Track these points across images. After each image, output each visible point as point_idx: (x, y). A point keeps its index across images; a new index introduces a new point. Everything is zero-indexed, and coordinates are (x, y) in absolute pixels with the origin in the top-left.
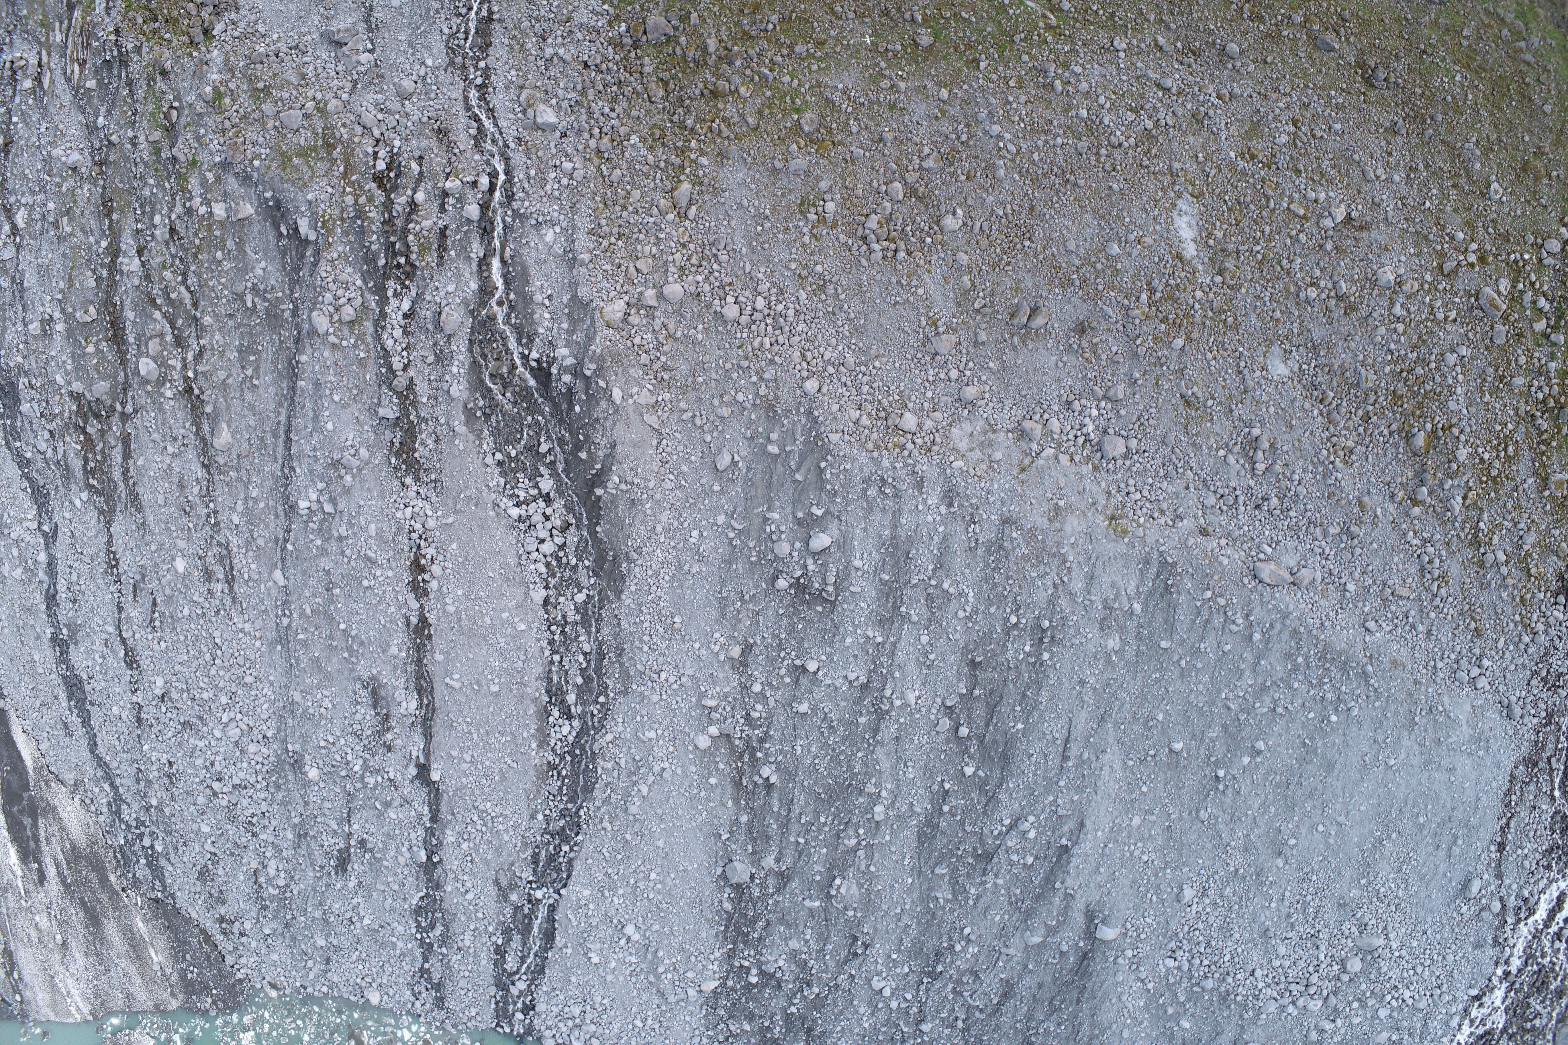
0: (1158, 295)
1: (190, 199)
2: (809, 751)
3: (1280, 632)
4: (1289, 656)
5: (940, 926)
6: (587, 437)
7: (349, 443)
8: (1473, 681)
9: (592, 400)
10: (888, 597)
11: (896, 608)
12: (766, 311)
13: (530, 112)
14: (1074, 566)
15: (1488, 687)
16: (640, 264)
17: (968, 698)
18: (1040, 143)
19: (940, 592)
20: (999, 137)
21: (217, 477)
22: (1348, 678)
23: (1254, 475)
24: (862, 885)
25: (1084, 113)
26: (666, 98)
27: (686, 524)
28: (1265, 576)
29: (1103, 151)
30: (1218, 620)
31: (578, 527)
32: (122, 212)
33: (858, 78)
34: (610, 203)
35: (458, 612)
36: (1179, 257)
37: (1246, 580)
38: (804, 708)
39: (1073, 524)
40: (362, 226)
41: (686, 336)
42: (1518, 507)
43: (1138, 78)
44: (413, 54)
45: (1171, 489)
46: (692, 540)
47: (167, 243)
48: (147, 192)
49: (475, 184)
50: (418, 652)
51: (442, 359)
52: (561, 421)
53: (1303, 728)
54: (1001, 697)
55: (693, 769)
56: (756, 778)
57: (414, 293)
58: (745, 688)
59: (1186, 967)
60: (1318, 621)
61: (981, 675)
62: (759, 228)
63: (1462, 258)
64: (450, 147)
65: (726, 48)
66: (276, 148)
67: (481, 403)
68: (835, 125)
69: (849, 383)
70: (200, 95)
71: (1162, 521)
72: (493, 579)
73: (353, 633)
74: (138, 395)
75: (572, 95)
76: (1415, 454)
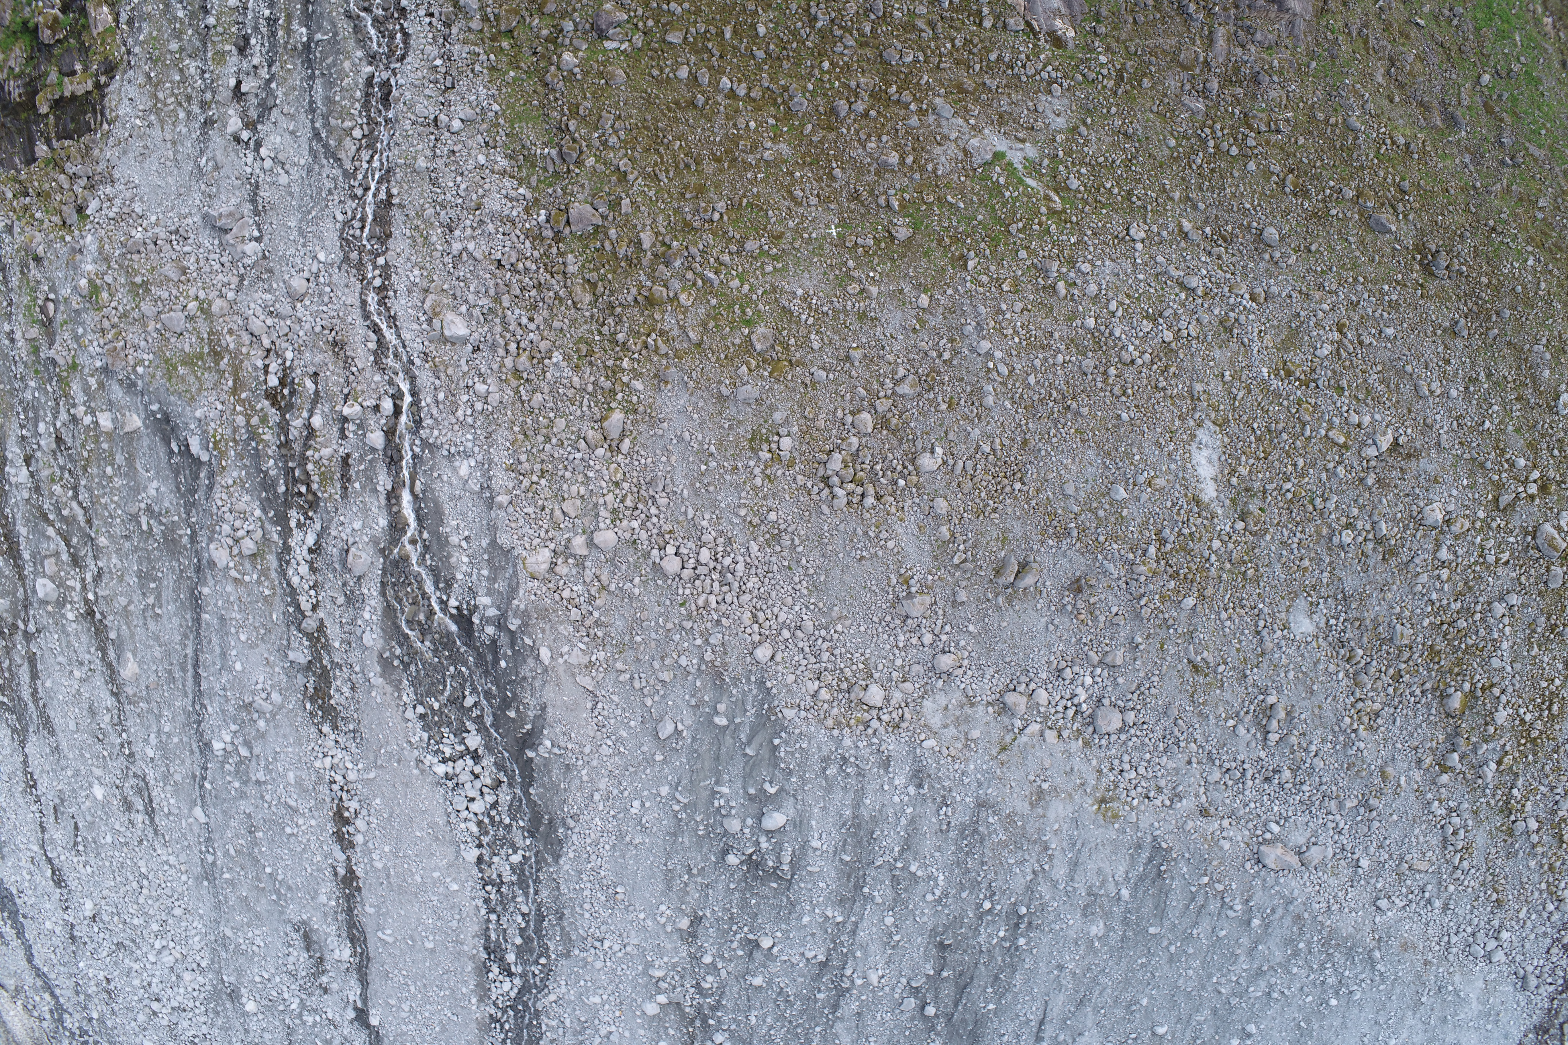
0: (1169, 547)
1: (74, 406)
2: (764, 1021)
3: (1282, 917)
6: (515, 694)
7: (259, 686)
8: (1488, 955)
9: (518, 657)
10: (849, 876)
11: (858, 887)
12: (712, 564)
13: (436, 322)
14: (1056, 853)
15: (1504, 959)
16: (567, 506)
17: (935, 980)
18: (1037, 362)
19: (906, 874)
20: (989, 355)
21: (127, 707)
22: (1353, 963)
23: (1265, 746)
25: (1091, 322)
26: (594, 303)
27: (626, 793)
28: (1270, 862)
29: (1112, 371)
30: (1214, 906)
31: (510, 785)
33: (821, 281)
34: (530, 433)
35: (385, 867)
36: (1196, 500)
37: (1248, 865)
38: (758, 981)
39: (1058, 810)
40: (256, 449)
41: (621, 589)
43: (1157, 275)
44: (304, 245)
45: (1171, 765)
46: (633, 810)
47: (54, 453)
48: (28, 396)
49: (377, 408)
50: (348, 901)
51: (353, 600)
52: (487, 673)
53: (1299, 1011)
54: (972, 979)
55: (642, 1032)
56: (709, 1043)
57: (318, 526)
58: (695, 958)
60: (1325, 905)
61: (950, 957)
62: (703, 467)
63: (1521, 489)
64: (347, 362)
65: (664, 244)
66: (159, 354)
67: (398, 651)
68: (792, 341)
69: (807, 649)
70: (75, 288)
71: (1158, 802)
72: (421, 839)
73: (280, 878)
74: (39, 616)
75: (484, 301)
76: (1448, 715)
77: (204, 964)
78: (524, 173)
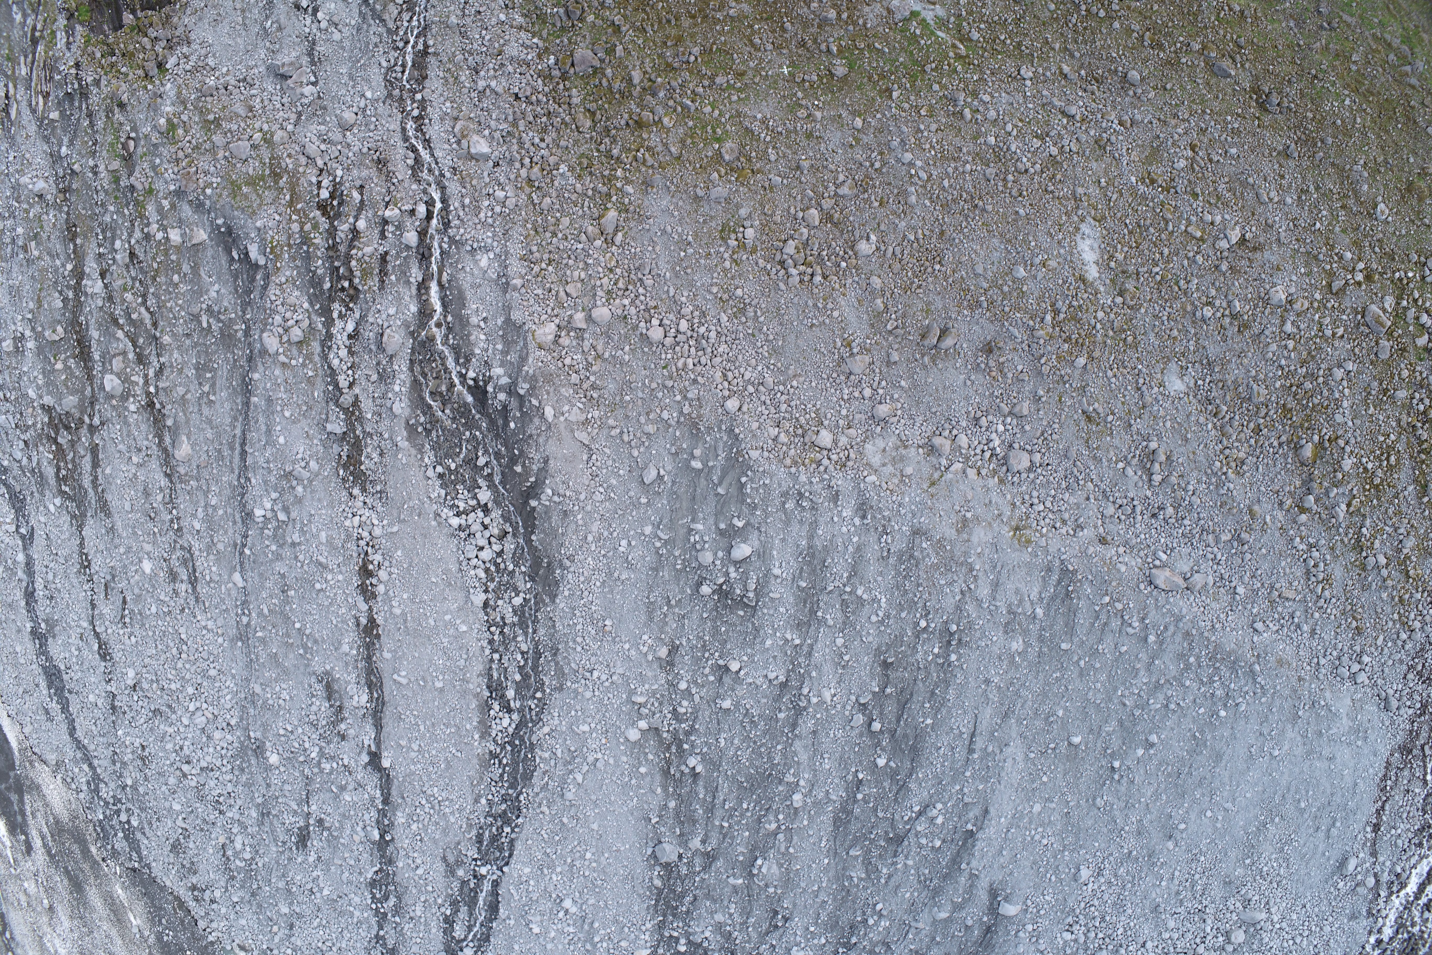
0: (1062, 316)
1: (148, 225)
2: (732, 743)
3: (1174, 634)
4: (1181, 656)
5: (854, 902)
6: (521, 452)
7: (300, 456)
8: (1353, 677)
9: (526, 417)
10: (805, 602)
11: (813, 612)
12: (689, 333)
13: (464, 142)
14: (980, 574)
15: (1367, 682)
16: (570, 288)
17: (880, 695)
18: (950, 170)
19: (854, 598)
20: (911, 164)
21: (178, 486)
22: (1237, 677)
23: (1150, 486)
24: (782, 865)
25: (992, 140)
26: (593, 128)
27: (615, 534)
28: (1160, 582)
29: (1010, 177)
30: (1115, 623)
31: (514, 535)
32: (86, 237)
33: (776, 108)
34: (540, 230)
35: (404, 614)
36: (1082, 279)
37: (1142, 586)
38: (727, 704)
39: (980, 535)
40: (307, 252)
41: (614, 357)
42: (1398, 513)
43: (1043, 105)
44: (353, 87)
45: (1073, 500)
46: (621, 549)
47: (127, 266)
48: (107, 219)
49: (413, 212)
50: (368, 649)
51: (385, 377)
52: (497, 436)
53: (1194, 722)
54: (912, 695)
55: (624, 759)
56: (683, 767)
57: (357, 315)
58: (672, 685)
59: (1082, 939)
60: (1209, 624)
61: (893, 675)
62: (682, 254)
63: (1349, 277)
64: (389, 177)
65: (650, 80)
66: (226, 178)
67: (422, 419)
68: (754, 154)
69: (768, 402)
70: (155, 126)
71: (1064, 531)
72: (436, 584)
73: (308, 632)
74: (104, 409)
75: (504, 126)
76: (1302, 464)
77: (233, 722)
78: (537, 28)
